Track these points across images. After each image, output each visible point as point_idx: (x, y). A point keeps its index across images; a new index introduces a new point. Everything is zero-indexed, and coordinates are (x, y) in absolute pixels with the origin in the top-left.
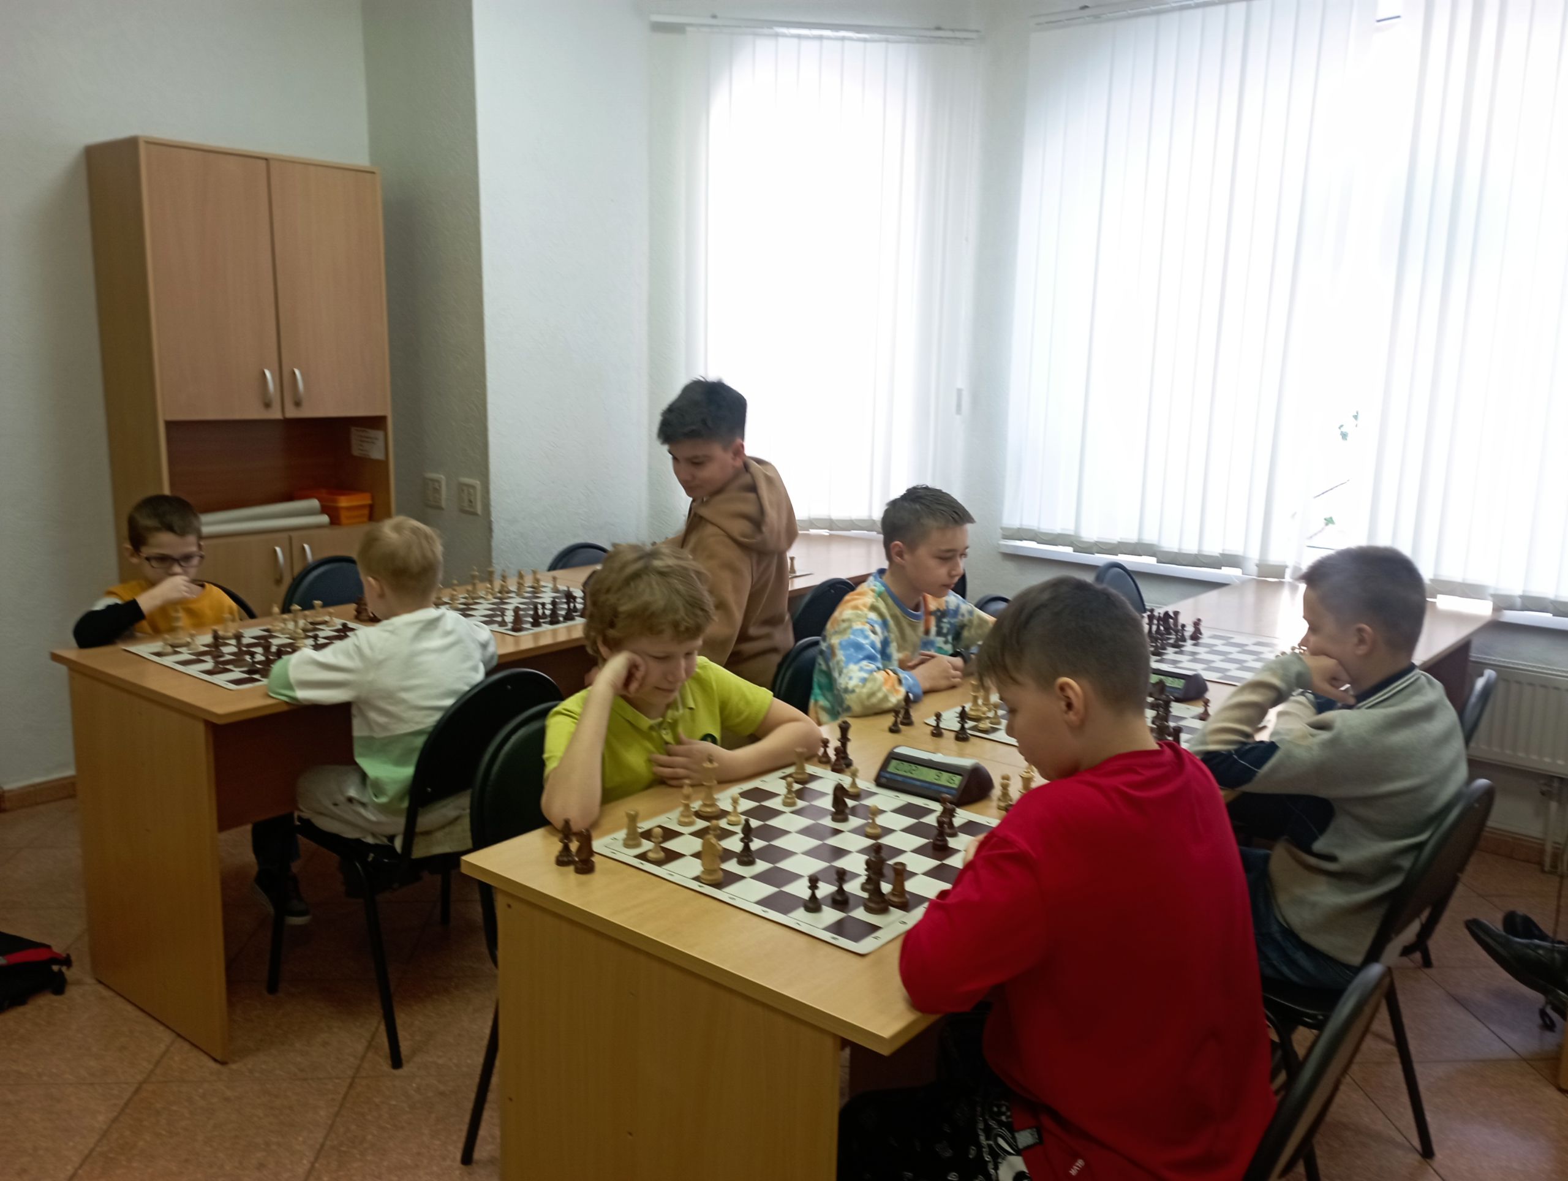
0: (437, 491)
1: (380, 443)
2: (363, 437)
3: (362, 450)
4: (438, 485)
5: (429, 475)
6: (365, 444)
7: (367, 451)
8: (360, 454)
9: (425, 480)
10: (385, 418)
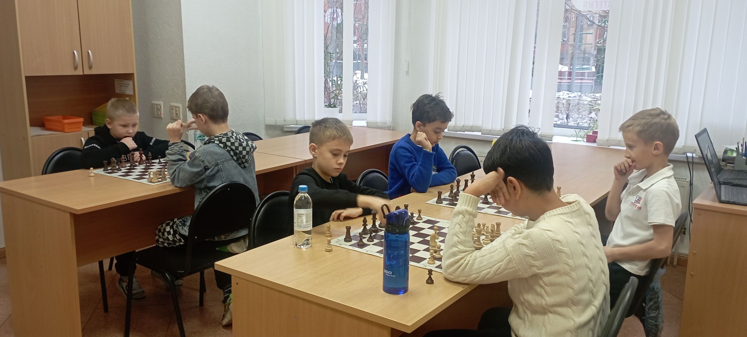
0: (159, 110)
1: (131, 87)
2: (121, 84)
3: (121, 90)
4: (159, 107)
5: (154, 102)
6: (122, 87)
7: (124, 91)
8: (120, 92)
9: (153, 105)
10: (133, 74)
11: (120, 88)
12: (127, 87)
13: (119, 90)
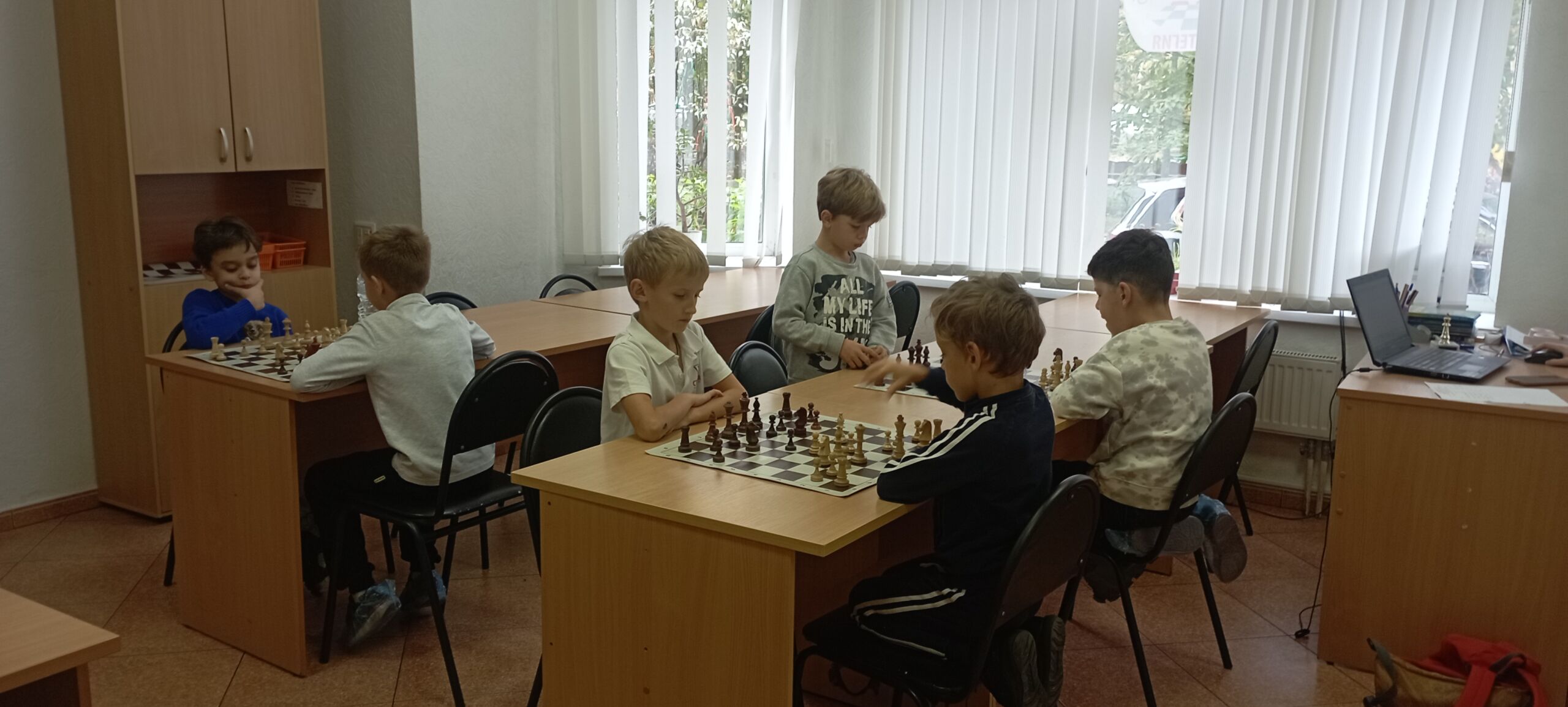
1: (320, 194)
2: (299, 188)
3: (301, 201)
5: (360, 222)
6: (301, 195)
7: (304, 201)
8: (297, 204)
10: (323, 171)
11: (298, 197)
12: (311, 194)
13: (296, 200)
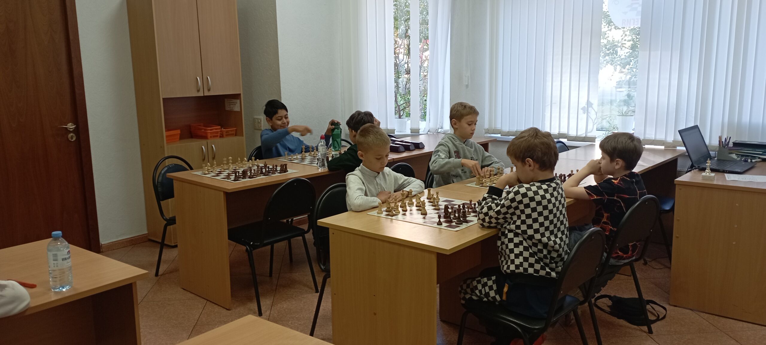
0: (259, 123)
1: (238, 104)
2: (230, 102)
3: (230, 108)
4: (260, 121)
5: (256, 117)
6: (231, 105)
7: (232, 108)
8: (229, 109)
9: (254, 119)
10: (240, 94)
11: (230, 106)
12: (235, 105)
13: (229, 108)
